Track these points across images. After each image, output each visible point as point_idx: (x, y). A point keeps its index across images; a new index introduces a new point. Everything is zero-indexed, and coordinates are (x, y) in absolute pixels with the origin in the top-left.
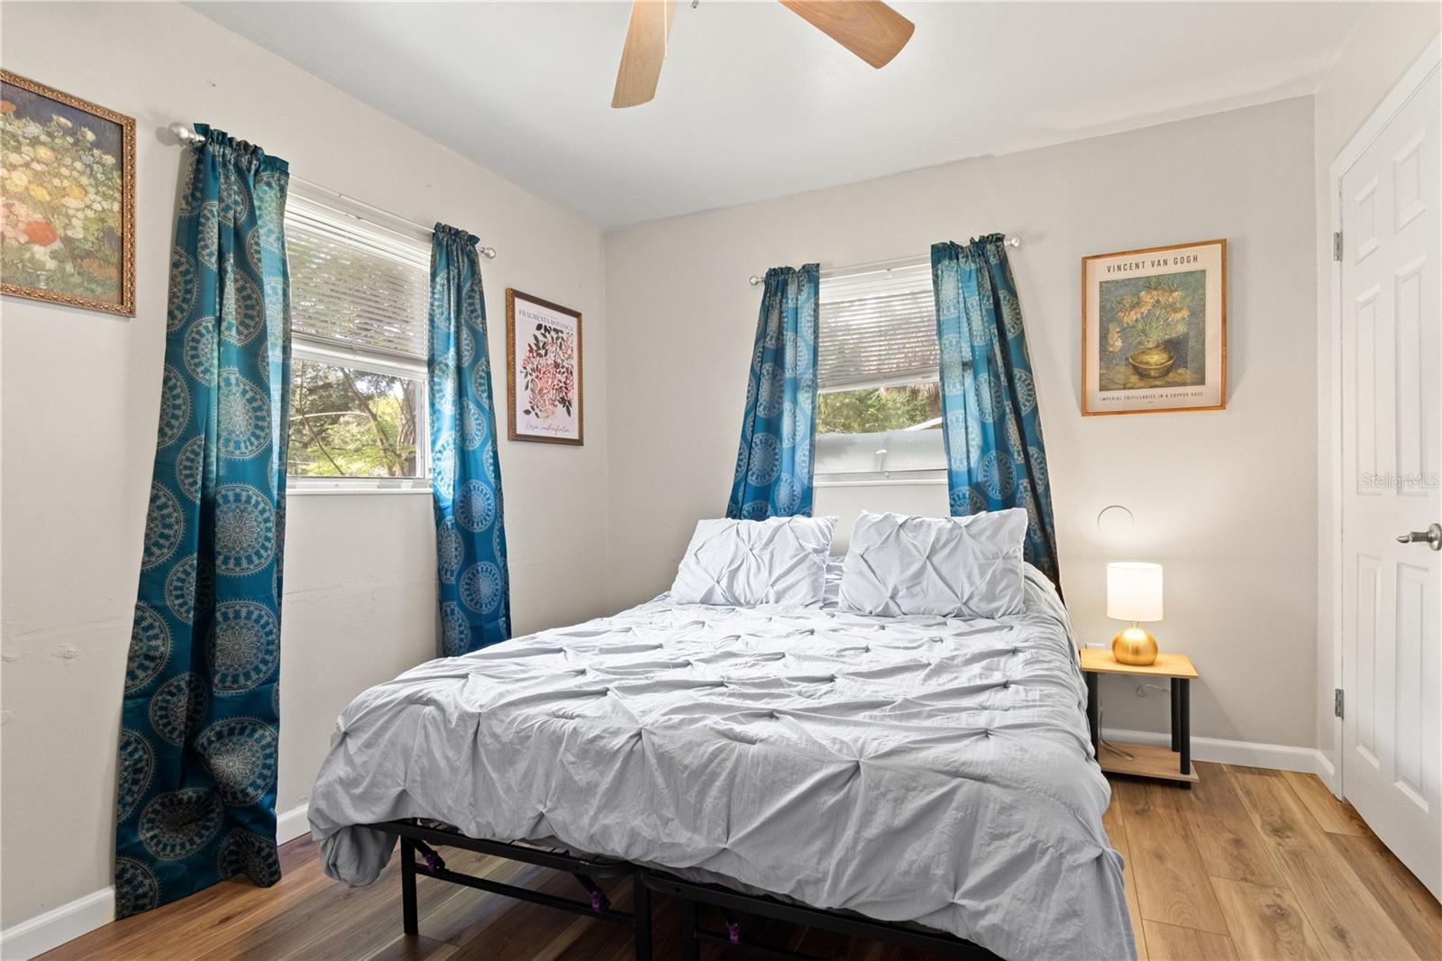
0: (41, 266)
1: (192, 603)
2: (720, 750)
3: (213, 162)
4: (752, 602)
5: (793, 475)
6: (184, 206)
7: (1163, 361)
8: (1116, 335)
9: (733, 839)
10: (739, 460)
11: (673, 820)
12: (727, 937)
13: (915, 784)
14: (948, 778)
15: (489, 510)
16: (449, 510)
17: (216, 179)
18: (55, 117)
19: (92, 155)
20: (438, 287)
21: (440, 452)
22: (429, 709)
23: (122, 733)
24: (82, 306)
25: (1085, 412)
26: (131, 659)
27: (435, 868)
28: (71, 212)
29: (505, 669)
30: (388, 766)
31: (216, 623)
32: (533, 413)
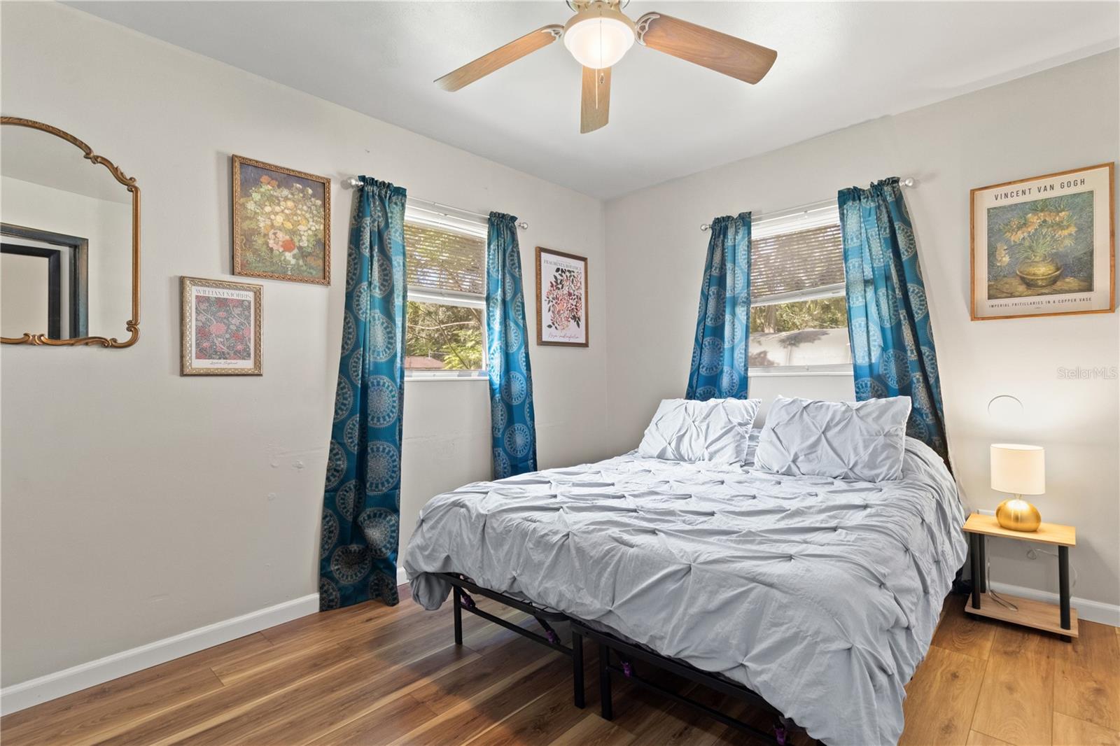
0: (288, 263)
1: (356, 442)
2: (612, 549)
3: (368, 195)
4: (693, 459)
5: (732, 368)
6: (354, 222)
7: (1050, 272)
8: (1004, 252)
9: (617, 603)
10: (694, 357)
11: (583, 589)
12: (623, 671)
13: (725, 583)
14: (747, 582)
15: (523, 391)
16: (498, 390)
17: (369, 205)
18: (294, 184)
19: (311, 202)
20: (492, 251)
21: (493, 354)
22: (463, 510)
23: (324, 511)
24: (307, 282)
25: (975, 317)
26: (328, 470)
27: (469, 605)
28: (302, 233)
29: (513, 491)
30: (441, 541)
31: (368, 454)
32: (554, 327)
